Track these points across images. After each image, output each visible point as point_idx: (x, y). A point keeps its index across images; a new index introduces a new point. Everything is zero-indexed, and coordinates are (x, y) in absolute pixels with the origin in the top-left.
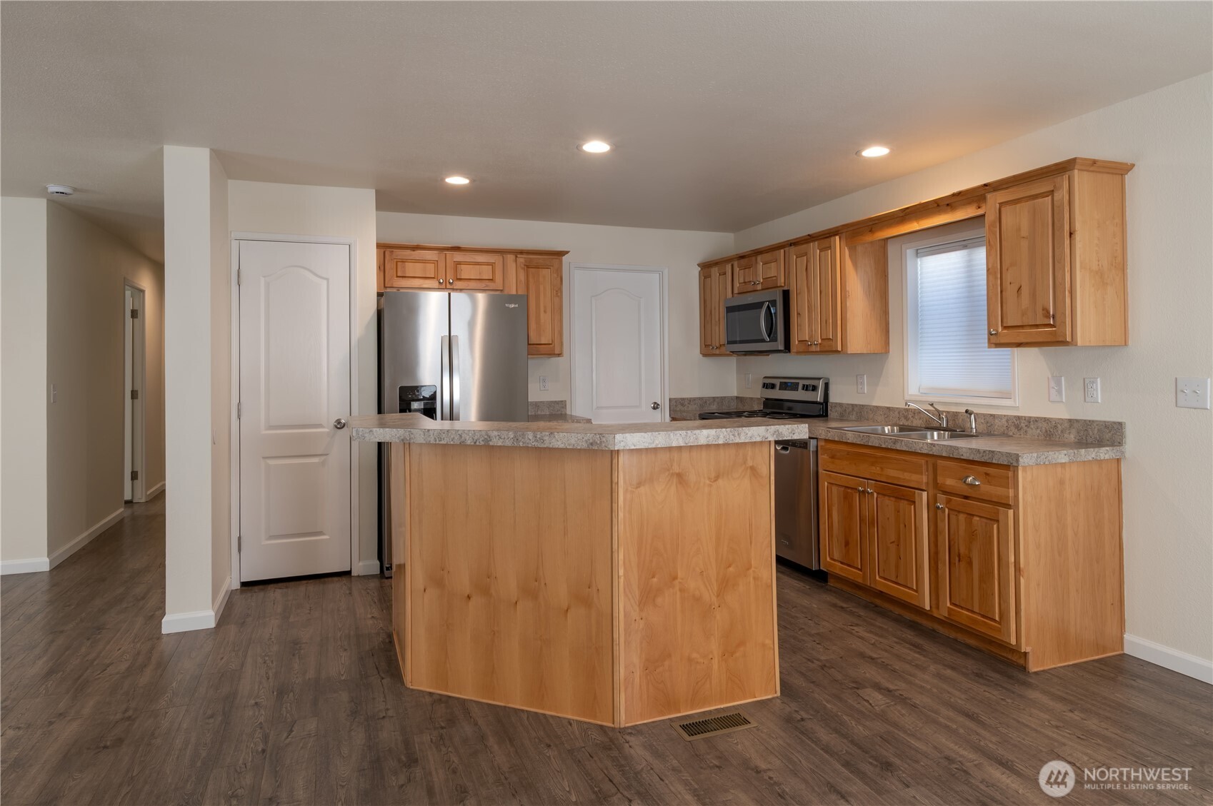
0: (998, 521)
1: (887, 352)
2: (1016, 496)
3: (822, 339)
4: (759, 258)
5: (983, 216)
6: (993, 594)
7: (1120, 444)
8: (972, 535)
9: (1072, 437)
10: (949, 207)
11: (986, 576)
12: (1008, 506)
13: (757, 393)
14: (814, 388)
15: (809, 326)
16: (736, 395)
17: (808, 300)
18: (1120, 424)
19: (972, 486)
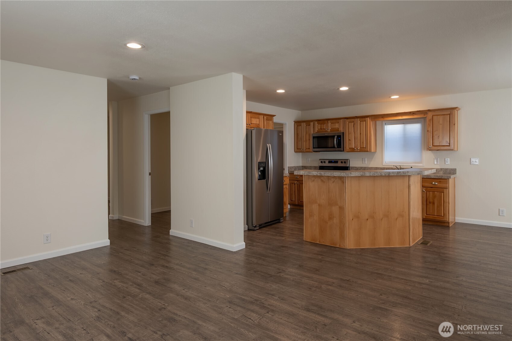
0: (443, 192)
1: (376, 151)
2: (449, 186)
3: (360, 148)
4: (329, 122)
5: (426, 117)
6: (442, 210)
7: (456, 174)
8: (434, 197)
9: (442, 172)
10: (414, 114)
11: (439, 206)
12: (446, 188)
13: (318, 164)
14: (345, 162)
15: (354, 143)
16: (301, 165)
17: (354, 136)
18: (456, 169)
19: (434, 184)
